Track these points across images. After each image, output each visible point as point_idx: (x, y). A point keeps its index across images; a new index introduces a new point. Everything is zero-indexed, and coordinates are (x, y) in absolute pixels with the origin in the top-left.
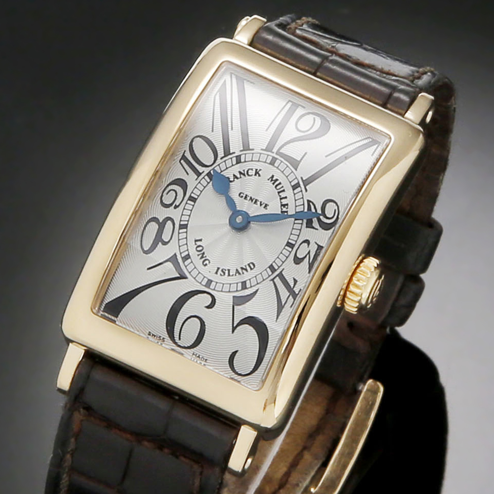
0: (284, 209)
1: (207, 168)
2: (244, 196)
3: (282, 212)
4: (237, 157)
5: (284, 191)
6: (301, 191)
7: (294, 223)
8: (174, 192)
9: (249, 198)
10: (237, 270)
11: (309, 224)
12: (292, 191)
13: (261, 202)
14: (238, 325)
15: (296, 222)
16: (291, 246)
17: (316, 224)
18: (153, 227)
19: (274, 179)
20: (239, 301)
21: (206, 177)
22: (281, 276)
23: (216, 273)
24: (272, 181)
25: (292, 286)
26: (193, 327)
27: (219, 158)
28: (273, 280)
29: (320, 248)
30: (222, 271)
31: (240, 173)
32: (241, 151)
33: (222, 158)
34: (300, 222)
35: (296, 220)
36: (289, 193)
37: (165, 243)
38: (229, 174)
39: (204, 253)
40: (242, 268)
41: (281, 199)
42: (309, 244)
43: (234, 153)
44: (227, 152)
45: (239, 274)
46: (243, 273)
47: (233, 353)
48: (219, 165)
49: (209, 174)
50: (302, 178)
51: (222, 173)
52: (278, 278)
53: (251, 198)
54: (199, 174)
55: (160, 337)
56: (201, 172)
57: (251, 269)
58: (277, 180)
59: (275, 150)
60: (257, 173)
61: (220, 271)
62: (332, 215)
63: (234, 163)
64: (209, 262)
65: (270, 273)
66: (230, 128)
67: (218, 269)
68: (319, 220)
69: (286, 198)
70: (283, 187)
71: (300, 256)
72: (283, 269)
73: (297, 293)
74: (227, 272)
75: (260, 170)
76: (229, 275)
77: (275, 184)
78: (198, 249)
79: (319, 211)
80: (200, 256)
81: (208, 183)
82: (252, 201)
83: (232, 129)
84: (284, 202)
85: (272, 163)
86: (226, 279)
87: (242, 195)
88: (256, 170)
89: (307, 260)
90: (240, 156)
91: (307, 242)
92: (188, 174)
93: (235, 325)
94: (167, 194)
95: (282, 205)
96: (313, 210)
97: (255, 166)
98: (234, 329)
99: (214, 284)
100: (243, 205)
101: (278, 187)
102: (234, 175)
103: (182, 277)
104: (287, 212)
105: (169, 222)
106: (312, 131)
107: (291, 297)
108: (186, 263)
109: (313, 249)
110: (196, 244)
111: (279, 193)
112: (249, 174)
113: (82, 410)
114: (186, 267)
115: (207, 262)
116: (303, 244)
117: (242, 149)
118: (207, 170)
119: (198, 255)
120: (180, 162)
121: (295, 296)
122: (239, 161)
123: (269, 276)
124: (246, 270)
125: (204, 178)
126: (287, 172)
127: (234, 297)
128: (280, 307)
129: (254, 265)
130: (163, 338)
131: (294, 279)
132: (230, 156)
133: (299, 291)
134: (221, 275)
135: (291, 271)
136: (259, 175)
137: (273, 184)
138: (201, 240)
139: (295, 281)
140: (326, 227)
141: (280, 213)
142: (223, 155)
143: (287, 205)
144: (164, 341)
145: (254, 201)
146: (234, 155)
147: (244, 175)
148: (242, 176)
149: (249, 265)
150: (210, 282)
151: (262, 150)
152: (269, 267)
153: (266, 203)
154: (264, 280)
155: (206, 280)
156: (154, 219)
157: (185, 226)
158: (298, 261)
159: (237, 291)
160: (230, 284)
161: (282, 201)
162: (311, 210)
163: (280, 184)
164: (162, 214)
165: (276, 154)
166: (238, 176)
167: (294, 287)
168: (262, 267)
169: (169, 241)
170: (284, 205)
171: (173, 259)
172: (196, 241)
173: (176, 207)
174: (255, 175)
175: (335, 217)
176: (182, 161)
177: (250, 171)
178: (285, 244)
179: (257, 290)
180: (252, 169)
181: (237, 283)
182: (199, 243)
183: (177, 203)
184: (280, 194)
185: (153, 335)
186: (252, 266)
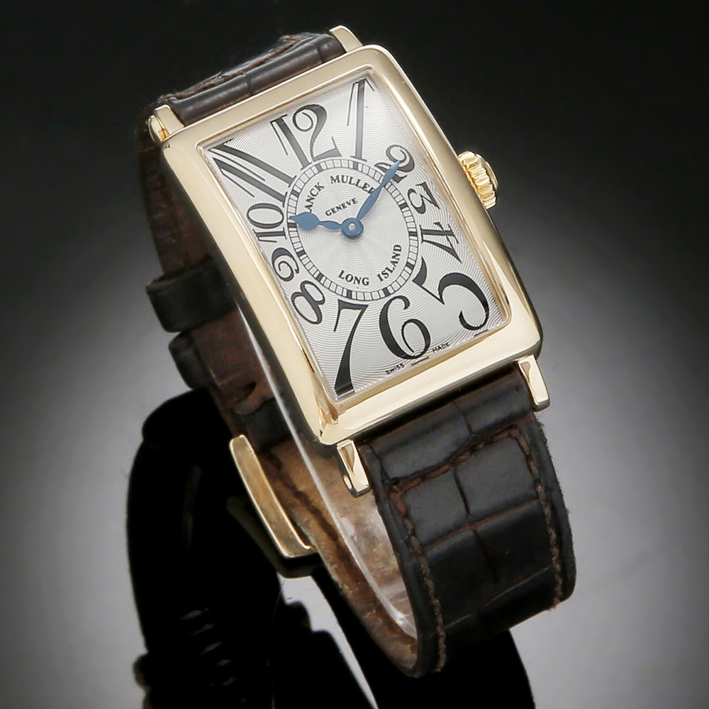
0: (368, 189)
1: (283, 223)
2: (331, 211)
3: (369, 192)
4: (291, 193)
5: (351, 178)
6: (363, 165)
7: (387, 189)
8: (284, 264)
9: (336, 209)
10: (392, 262)
11: (398, 179)
12: (357, 172)
13: (347, 202)
14: (441, 294)
15: (387, 187)
16: (405, 205)
17: (401, 174)
18: (301, 301)
19: (335, 178)
20: (420, 280)
21: (290, 229)
22: (425, 232)
23: (382, 280)
24: (335, 181)
25: (440, 229)
26: (413, 333)
27: (282, 208)
28: (423, 241)
29: (424, 185)
30: (383, 274)
31: (308, 200)
32: (289, 186)
33: (283, 206)
34: (389, 184)
35: (384, 187)
36: (356, 175)
37: (323, 302)
38: (301, 209)
39: (356, 278)
40: (393, 257)
41: (357, 185)
42: (414, 191)
43: (287, 193)
44: (282, 198)
45: (397, 262)
46: (398, 259)
47: (460, 317)
48: (288, 212)
49: (290, 225)
50: (351, 156)
51: (297, 214)
52: (424, 235)
53: (337, 208)
54: (282, 234)
55: (397, 366)
56: (282, 230)
57: (400, 250)
58: (338, 177)
59: (310, 160)
60: (319, 188)
61: (382, 277)
62: (403, 156)
63: (296, 199)
64: (368, 279)
65: (416, 238)
66: (261, 181)
67: (379, 276)
68: (400, 169)
69: (359, 180)
70: (347, 177)
71: (419, 205)
72: (420, 226)
73: (449, 230)
74: (387, 271)
75: (318, 183)
76: (391, 271)
77: (340, 180)
78: (349, 279)
79: (392, 163)
80: (356, 282)
81: (297, 231)
82: (340, 208)
83: (264, 180)
84: (362, 184)
85: (320, 170)
86: (392, 277)
87: (328, 213)
88: (316, 186)
89: (426, 202)
90: (293, 190)
91: (411, 191)
92: (276, 242)
93: (439, 297)
94: (280, 270)
95: (363, 188)
96: (388, 167)
97: (311, 184)
98: (441, 300)
99: (389, 288)
100: (339, 218)
101: (345, 180)
102: (306, 207)
103: (363, 308)
104: (372, 188)
105: (307, 286)
106: (315, 123)
107: (449, 237)
108: (353, 297)
109: (420, 190)
110: (343, 278)
111: (350, 183)
112: (315, 194)
113: (395, 487)
114: (357, 299)
115: (366, 281)
116: (411, 195)
117: (288, 185)
118: (284, 224)
119: (354, 283)
120: (259, 240)
121: (450, 233)
122: (297, 195)
123: (418, 241)
124: (398, 255)
125: (289, 232)
126: (337, 164)
127: (413, 281)
128: (451, 251)
129: (399, 246)
130: (401, 364)
131: (436, 223)
132: (287, 199)
133: (449, 227)
134: (386, 277)
135: (426, 221)
136: (323, 187)
137: (339, 181)
138: (343, 272)
139: (438, 224)
140: (410, 167)
141: (369, 194)
142: (282, 203)
143: (366, 184)
144: (404, 366)
145: (341, 207)
146: (288, 195)
147: (312, 199)
148: (311, 201)
149: (394, 250)
150: (385, 290)
151: (302, 169)
152: (410, 235)
153: (350, 199)
154: (418, 247)
155: (381, 292)
156: (295, 295)
157: (321, 276)
158: (421, 210)
159: (410, 275)
160: (400, 275)
161: (359, 185)
162: (387, 169)
163: (343, 176)
164: (294, 286)
165: (314, 161)
166: (309, 204)
167: (442, 228)
168: (404, 241)
169: (324, 297)
170: (364, 187)
171: (342, 305)
172: (340, 276)
173: (297, 271)
174: (320, 190)
175: (407, 154)
176: (261, 238)
177: (313, 192)
178: (399, 209)
179: (422, 259)
180: (313, 189)
181: (404, 270)
182: (344, 276)
183: (294, 268)
184: (352, 182)
185: (391, 371)
186: (397, 248)
